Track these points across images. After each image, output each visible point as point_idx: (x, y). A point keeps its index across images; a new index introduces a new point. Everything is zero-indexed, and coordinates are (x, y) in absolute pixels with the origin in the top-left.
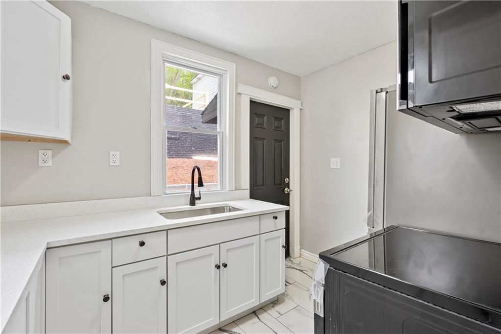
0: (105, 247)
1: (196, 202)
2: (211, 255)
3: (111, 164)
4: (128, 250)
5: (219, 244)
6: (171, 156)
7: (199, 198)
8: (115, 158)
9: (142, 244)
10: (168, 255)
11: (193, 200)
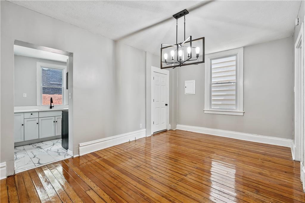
0: (22, 114)
1: (52, 108)
2: (52, 119)
3: (24, 97)
4: (28, 116)
5: (55, 116)
6: (43, 93)
7: (53, 107)
8: (25, 95)
9: (32, 114)
10: (39, 118)
11: (51, 107)
